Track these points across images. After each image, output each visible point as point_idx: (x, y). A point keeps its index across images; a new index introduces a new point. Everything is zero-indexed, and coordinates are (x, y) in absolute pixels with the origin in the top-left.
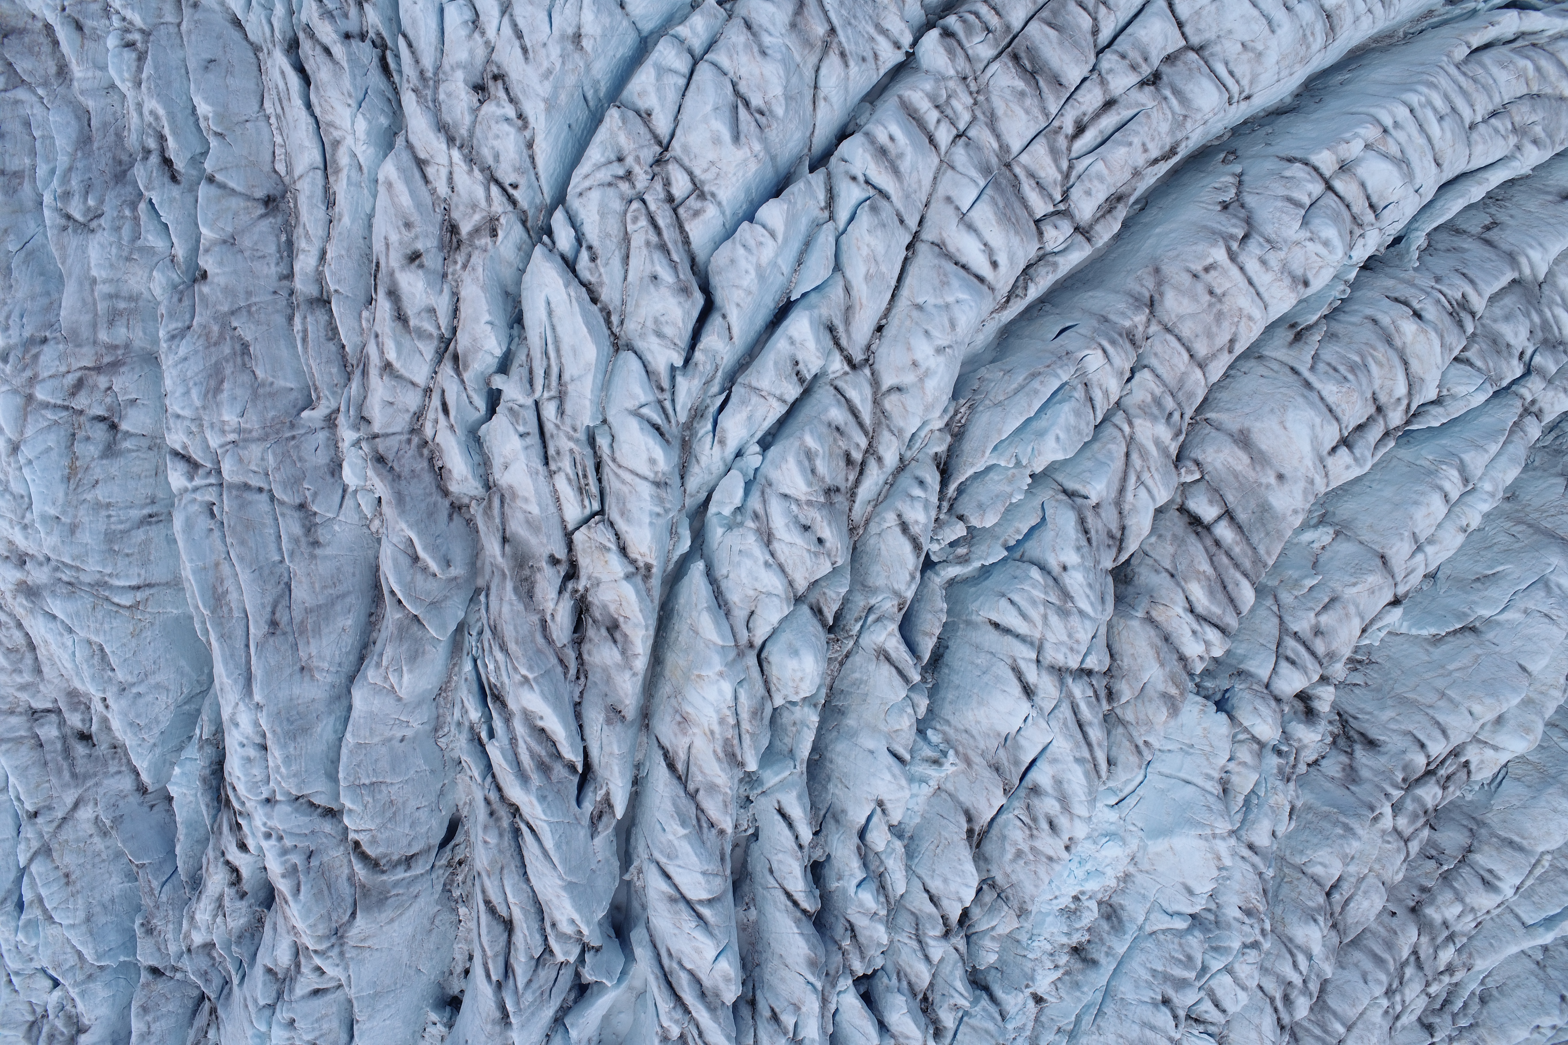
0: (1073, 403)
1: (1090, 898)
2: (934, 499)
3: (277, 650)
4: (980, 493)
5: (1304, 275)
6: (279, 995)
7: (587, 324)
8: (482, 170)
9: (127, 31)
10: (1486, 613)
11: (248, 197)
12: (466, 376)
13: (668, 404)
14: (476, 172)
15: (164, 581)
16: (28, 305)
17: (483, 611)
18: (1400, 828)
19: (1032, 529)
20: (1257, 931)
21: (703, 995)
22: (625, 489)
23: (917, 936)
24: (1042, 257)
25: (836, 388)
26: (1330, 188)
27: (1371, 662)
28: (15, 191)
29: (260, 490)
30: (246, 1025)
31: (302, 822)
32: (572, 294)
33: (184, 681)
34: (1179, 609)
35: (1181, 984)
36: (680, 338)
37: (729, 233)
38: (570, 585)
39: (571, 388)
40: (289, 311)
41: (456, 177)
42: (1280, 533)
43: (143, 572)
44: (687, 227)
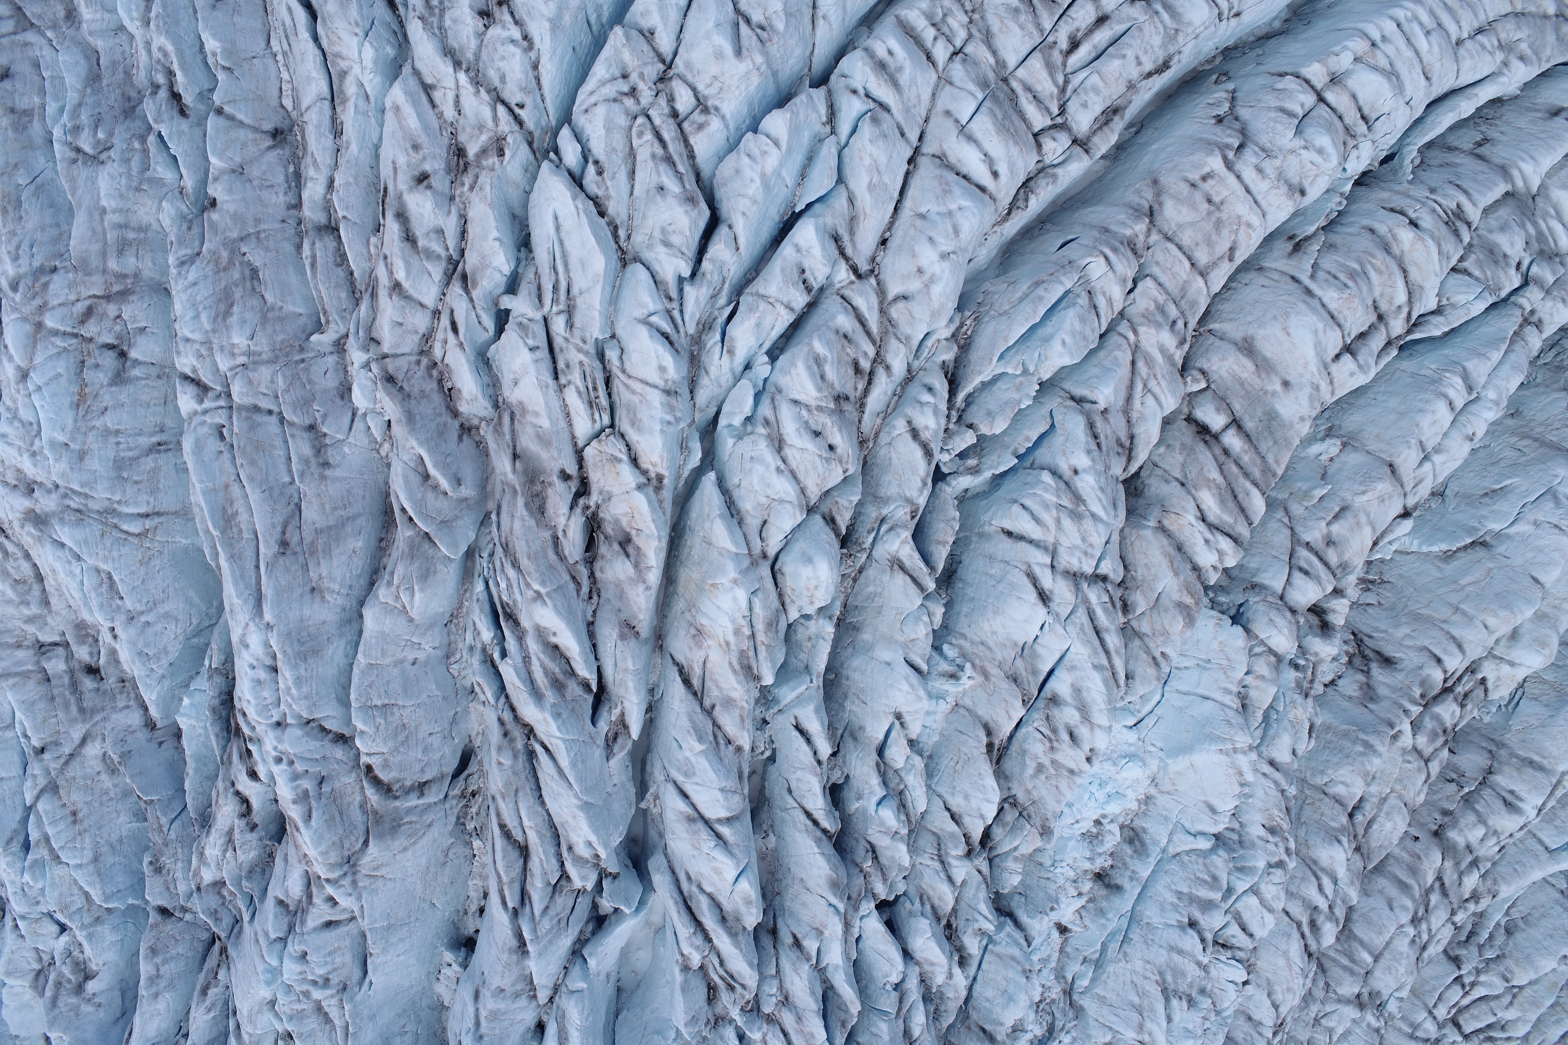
0: (1077, 309)
1: (1112, 821)
2: (943, 406)
3: (287, 570)
4: (988, 401)
5: (1301, 184)
6: (291, 928)
7: (595, 235)
8: (489, 92)
10: (1496, 526)
11: (256, 130)
12: (475, 294)
13: (676, 314)
14: (483, 91)
15: (172, 509)
16: (38, 236)
17: (494, 528)
18: (1419, 747)
19: (1042, 437)
20: (1282, 850)
21: (723, 920)
22: (635, 399)
23: (939, 856)
24: (1042, 170)
26: (1321, 99)
27: (1383, 582)
28: (25, 128)
29: (270, 412)
30: (257, 960)
31: (313, 746)
32: (580, 206)
33: (193, 612)
34: (1191, 516)
35: (1207, 906)
36: (687, 247)
37: (733, 145)
38: (581, 501)
39: (579, 301)
40: (298, 240)
42: (1287, 441)
43: (152, 500)
44: (692, 141)
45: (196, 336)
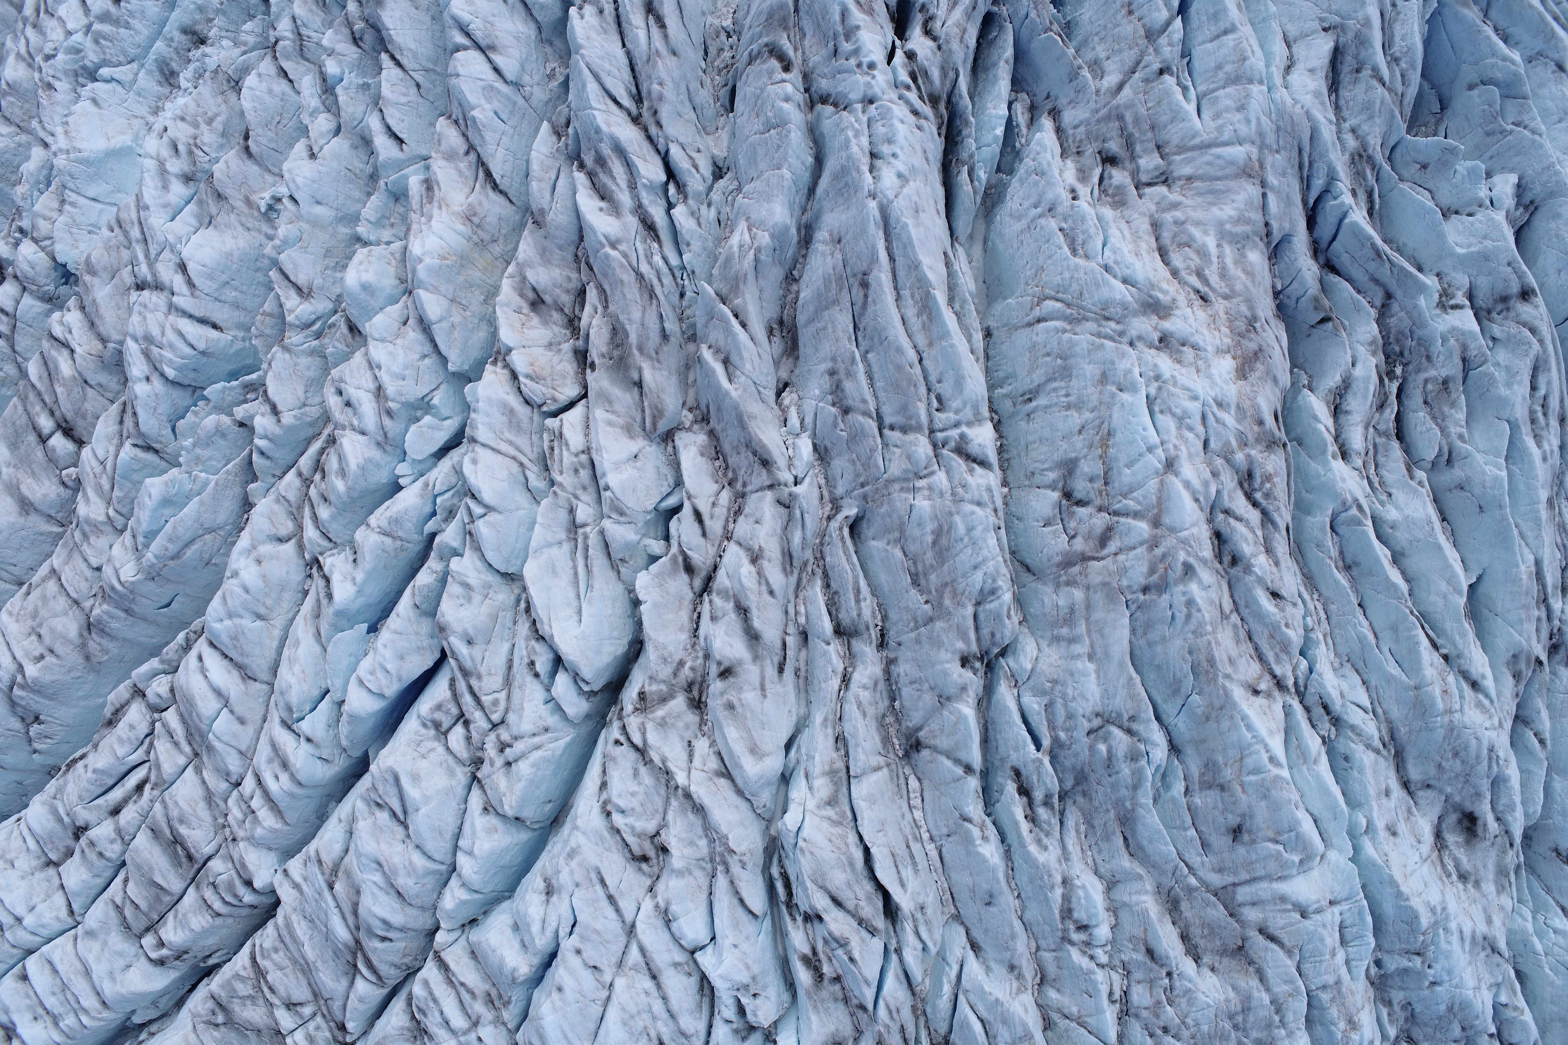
0: (143, 533)
1: (185, 90)
3: (859, 258)
4: (226, 450)
8: (652, 762)
9: (1088, 944)
11: (934, 749)
14: (658, 761)
16: (1166, 632)
19: (182, 416)
20: (44, 70)
22: (508, 435)
23: (302, 40)
25: (330, 540)
28: (1207, 767)
29: (892, 428)
31: (843, 86)
34: (80, 353)
35: (105, 17)
38: (581, 343)
39: (563, 535)
41: (684, 756)
42: (5, 425)
43: (1035, 339)
44: (448, 694)
45: (968, 508)
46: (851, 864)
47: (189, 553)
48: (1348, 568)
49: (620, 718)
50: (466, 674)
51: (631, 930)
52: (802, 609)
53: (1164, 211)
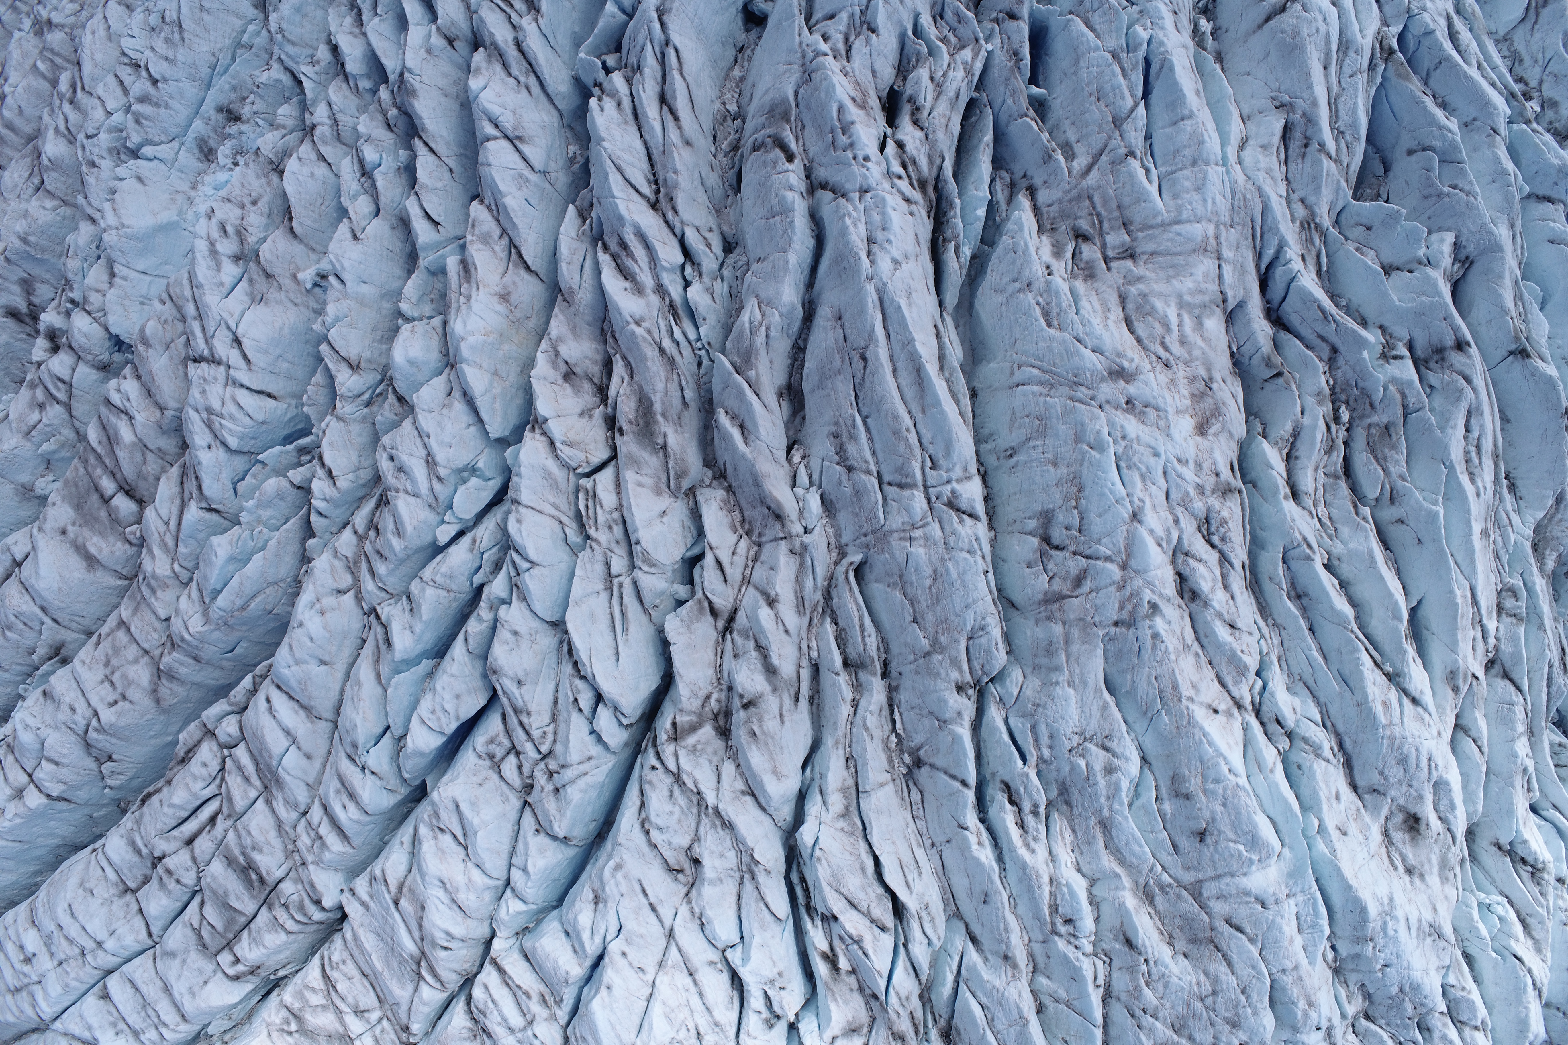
0: (209, 586)
1: (224, 166)
3: (858, 334)
4: (281, 507)
5: (45, 700)
8: (685, 784)
9: (1073, 935)
11: (933, 766)
13: (514, 575)
14: (691, 786)
16: (1136, 662)
19: (243, 478)
20: (87, 149)
21: (502, 57)
22: (548, 497)
23: (337, 125)
24: (241, 710)
25: (387, 592)
26: (30, 775)
28: (1173, 777)
29: (890, 484)
31: (840, 175)
32: (592, 670)
34: (139, 420)
35: (143, 99)
38: (610, 410)
39: (600, 586)
41: (713, 779)
44: (501, 728)
45: (960, 555)
46: (863, 870)
47: (253, 605)
48: (1299, 597)
49: (655, 745)
50: (517, 711)
51: (670, 935)
52: (814, 644)
53: (1130, 283)
